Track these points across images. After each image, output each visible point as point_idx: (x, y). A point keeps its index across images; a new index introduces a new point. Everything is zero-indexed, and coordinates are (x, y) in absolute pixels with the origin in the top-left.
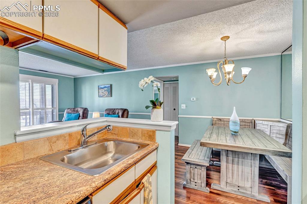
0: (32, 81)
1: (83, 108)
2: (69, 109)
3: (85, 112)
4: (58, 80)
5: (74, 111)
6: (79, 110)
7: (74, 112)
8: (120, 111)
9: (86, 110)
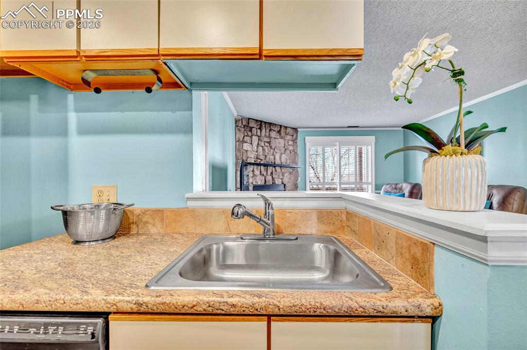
0: (339, 144)
1: (411, 183)
2: (388, 184)
3: (415, 191)
4: (374, 137)
5: (396, 188)
6: (403, 188)
7: (395, 191)
8: (494, 191)
9: (417, 187)
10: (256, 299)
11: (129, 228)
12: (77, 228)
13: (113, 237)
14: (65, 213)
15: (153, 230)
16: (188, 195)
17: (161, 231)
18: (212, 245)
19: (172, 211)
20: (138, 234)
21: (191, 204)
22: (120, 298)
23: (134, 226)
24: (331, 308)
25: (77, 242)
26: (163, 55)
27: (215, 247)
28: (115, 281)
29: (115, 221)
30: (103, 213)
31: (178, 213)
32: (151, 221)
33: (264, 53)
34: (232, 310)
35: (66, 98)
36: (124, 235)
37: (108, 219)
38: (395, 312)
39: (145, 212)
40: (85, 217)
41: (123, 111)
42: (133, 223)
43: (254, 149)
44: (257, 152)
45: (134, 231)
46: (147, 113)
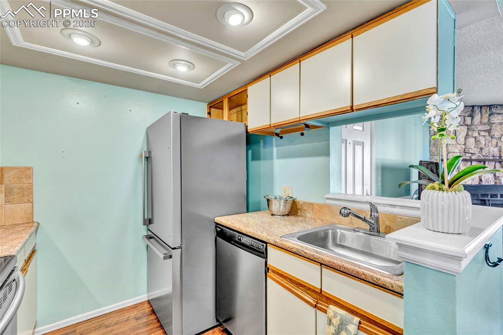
10: (315, 254)
11: (297, 212)
12: (272, 207)
13: (288, 215)
14: (268, 200)
15: (309, 215)
16: (326, 196)
17: (312, 216)
18: (329, 230)
19: (318, 205)
20: (301, 216)
21: (328, 202)
22: (270, 238)
23: (299, 211)
24: (348, 269)
25: (273, 215)
26: (302, 120)
27: (330, 231)
28: (273, 232)
29: (289, 206)
30: (282, 201)
31: (321, 207)
32: (307, 209)
33: (354, 108)
34: (305, 255)
35: (272, 140)
36: (294, 215)
37: (285, 206)
38: (385, 285)
39: (304, 203)
40: (275, 203)
41: (294, 145)
42: (299, 209)
43: (459, 142)
44: (465, 144)
45: (299, 214)
46: (306, 144)
